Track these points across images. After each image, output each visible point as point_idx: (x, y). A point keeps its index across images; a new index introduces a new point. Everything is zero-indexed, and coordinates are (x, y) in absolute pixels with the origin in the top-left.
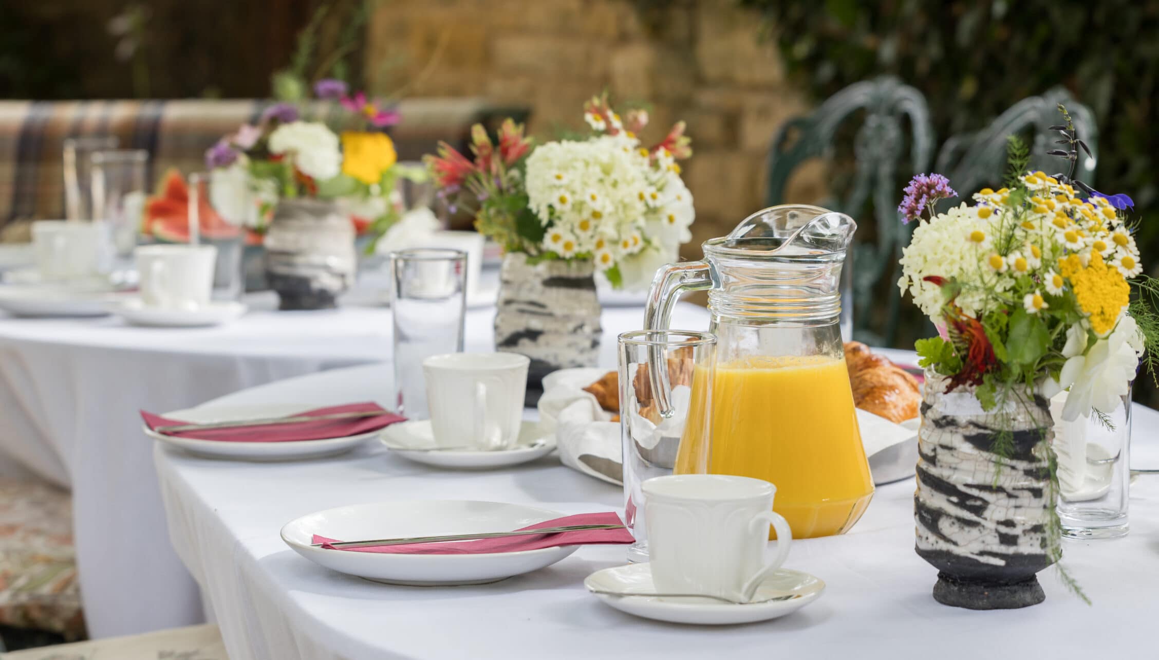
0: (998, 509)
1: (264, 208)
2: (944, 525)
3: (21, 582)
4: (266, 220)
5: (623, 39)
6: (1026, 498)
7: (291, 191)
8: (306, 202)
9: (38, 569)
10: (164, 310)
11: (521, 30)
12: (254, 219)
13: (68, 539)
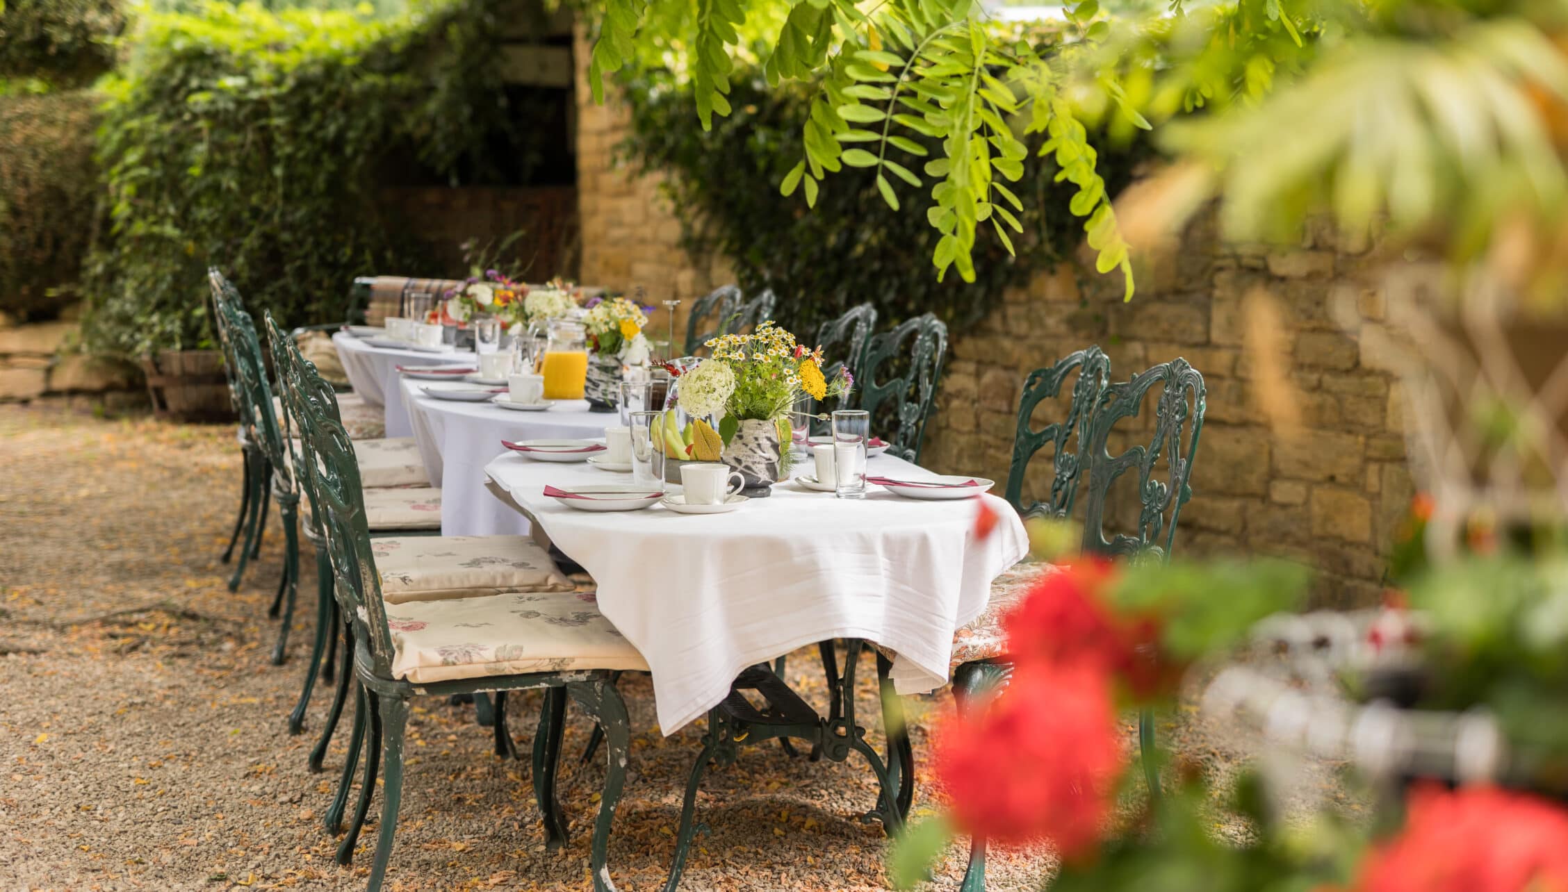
0: (602, 386)
1: (466, 315)
2: (590, 391)
3: (366, 431)
4: (466, 319)
5: (683, 267)
6: (610, 384)
7: (476, 310)
8: (481, 313)
9: (372, 427)
10: (423, 345)
11: (643, 260)
12: (461, 319)
13: (383, 419)
